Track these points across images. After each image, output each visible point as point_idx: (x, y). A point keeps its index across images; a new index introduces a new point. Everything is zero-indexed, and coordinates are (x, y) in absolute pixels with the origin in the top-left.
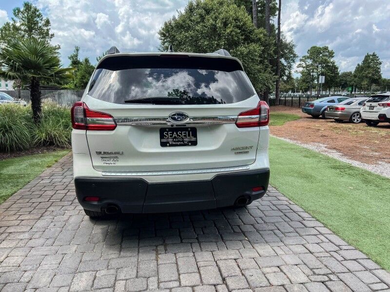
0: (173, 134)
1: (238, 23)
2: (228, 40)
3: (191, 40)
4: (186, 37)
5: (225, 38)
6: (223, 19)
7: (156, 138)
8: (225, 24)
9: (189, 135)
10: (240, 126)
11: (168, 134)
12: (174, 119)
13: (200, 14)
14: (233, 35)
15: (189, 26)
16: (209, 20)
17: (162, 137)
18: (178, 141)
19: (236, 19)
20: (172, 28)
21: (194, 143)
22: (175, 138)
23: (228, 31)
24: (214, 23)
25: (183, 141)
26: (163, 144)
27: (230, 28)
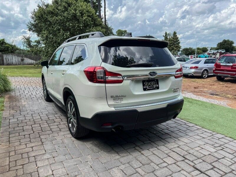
0: (148, 83)
1: (89, 14)
2: (84, 24)
3: (60, 22)
4: (57, 20)
5: (82, 23)
6: (80, 10)
7: (140, 86)
8: (82, 14)
9: (155, 84)
10: (176, 77)
11: (146, 84)
12: (151, 75)
13: (64, 6)
14: (87, 21)
15: (57, 13)
16: (71, 10)
17: (144, 85)
18: (151, 87)
19: (88, 11)
20: (44, 13)
21: (158, 88)
22: (149, 85)
23: (84, 18)
24: (75, 12)
25: (153, 87)
26: (145, 90)
27: (85, 16)
